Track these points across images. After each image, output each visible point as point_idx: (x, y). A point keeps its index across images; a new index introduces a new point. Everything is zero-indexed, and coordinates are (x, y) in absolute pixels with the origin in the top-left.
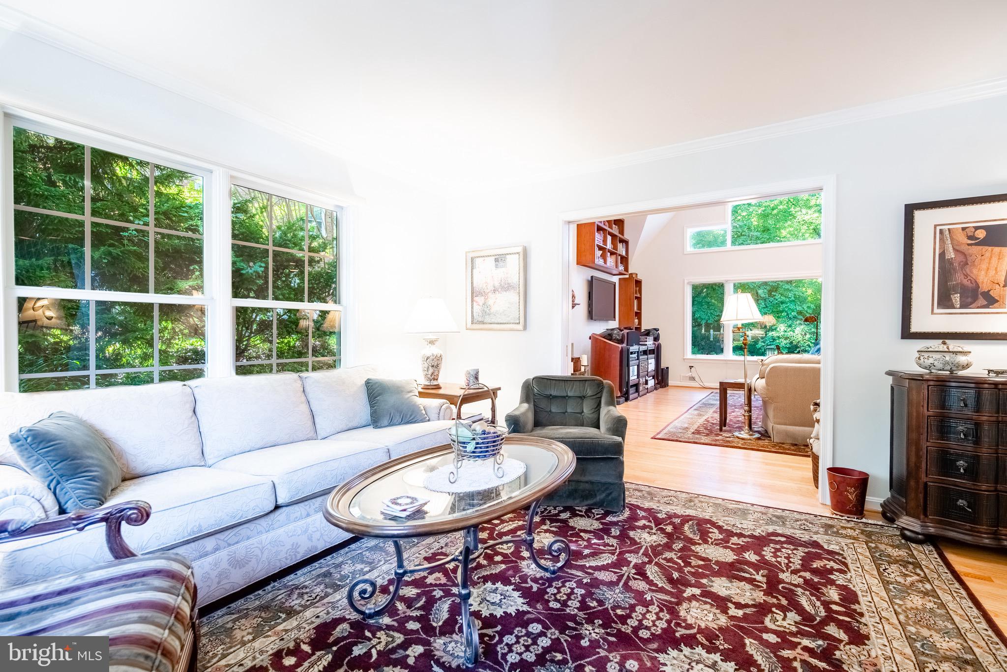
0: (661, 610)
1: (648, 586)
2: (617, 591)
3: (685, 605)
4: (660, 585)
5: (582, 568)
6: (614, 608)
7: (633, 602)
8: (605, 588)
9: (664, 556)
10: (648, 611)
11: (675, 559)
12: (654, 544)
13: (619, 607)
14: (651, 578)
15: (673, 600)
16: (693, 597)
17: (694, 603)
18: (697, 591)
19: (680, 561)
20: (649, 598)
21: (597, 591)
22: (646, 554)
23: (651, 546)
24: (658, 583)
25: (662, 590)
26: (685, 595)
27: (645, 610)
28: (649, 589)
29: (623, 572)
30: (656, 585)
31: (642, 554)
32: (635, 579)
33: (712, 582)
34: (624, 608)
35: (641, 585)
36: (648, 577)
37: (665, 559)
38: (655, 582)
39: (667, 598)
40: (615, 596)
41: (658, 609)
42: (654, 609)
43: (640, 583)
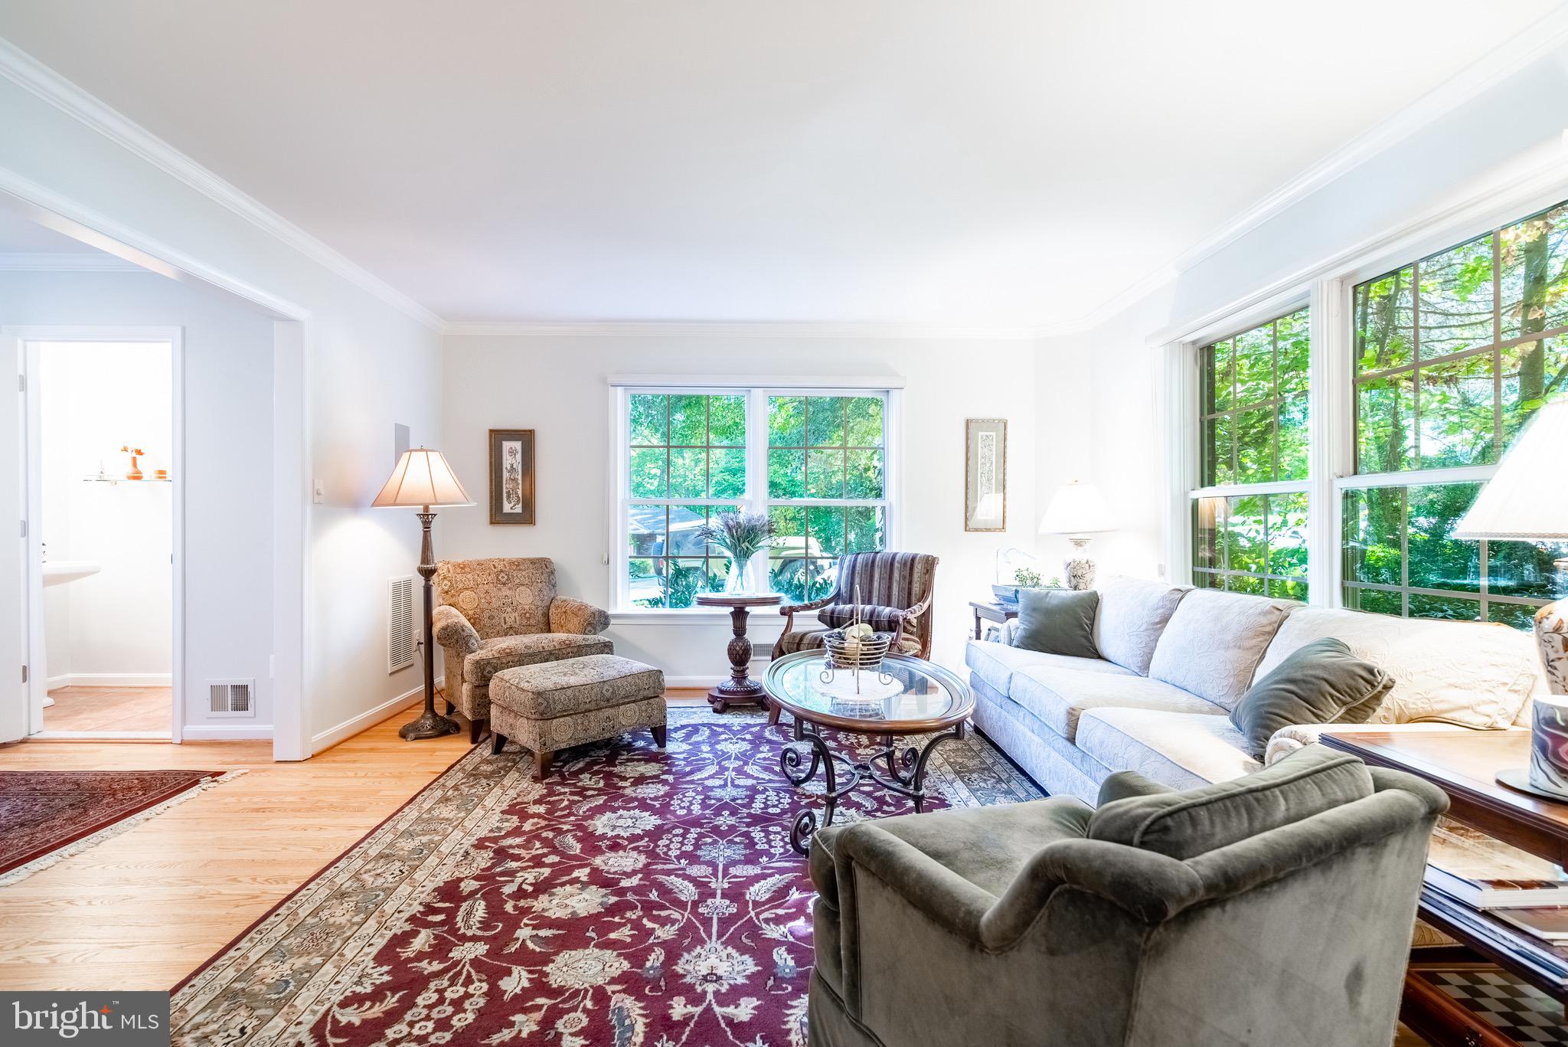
0: (666, 853)
1: (687, 872)
2: (721, 859)
3: (640, 865)
4: (673, 877)
5: (782, 871)
6: (715, 842)
7: (699, 853)
8: (737, 857)
9: (676, 927)
10: (680, 849)
11: (656, 926)
12: (698, 949)
13: (710, 844)
14: (686, 883)
15: (654, 867)
16: (629, 875)
17: (629, 870)
18: (625, 883)
19: (649, 925)
20: (682, 861)
21: (744, 852)
22: (707, 922)
23: (702, 942)
24: (676, 879)
25: (669, 873)
26: (640, 876)
27: (683, 849)
28: (684, 869)
29: (725, 881)
30: (677, 876)
31: (711, 918)
32: (706, 876)
33: (601, 904)
34: (705, 844)
35: (695, 871)
36: (690, 882)
37: (673, 922)
38: (680, 879)
39: (660, 867)
40: (721, 853)
41: (670, 853)
42: (673, 853)
43: (699, 874)
